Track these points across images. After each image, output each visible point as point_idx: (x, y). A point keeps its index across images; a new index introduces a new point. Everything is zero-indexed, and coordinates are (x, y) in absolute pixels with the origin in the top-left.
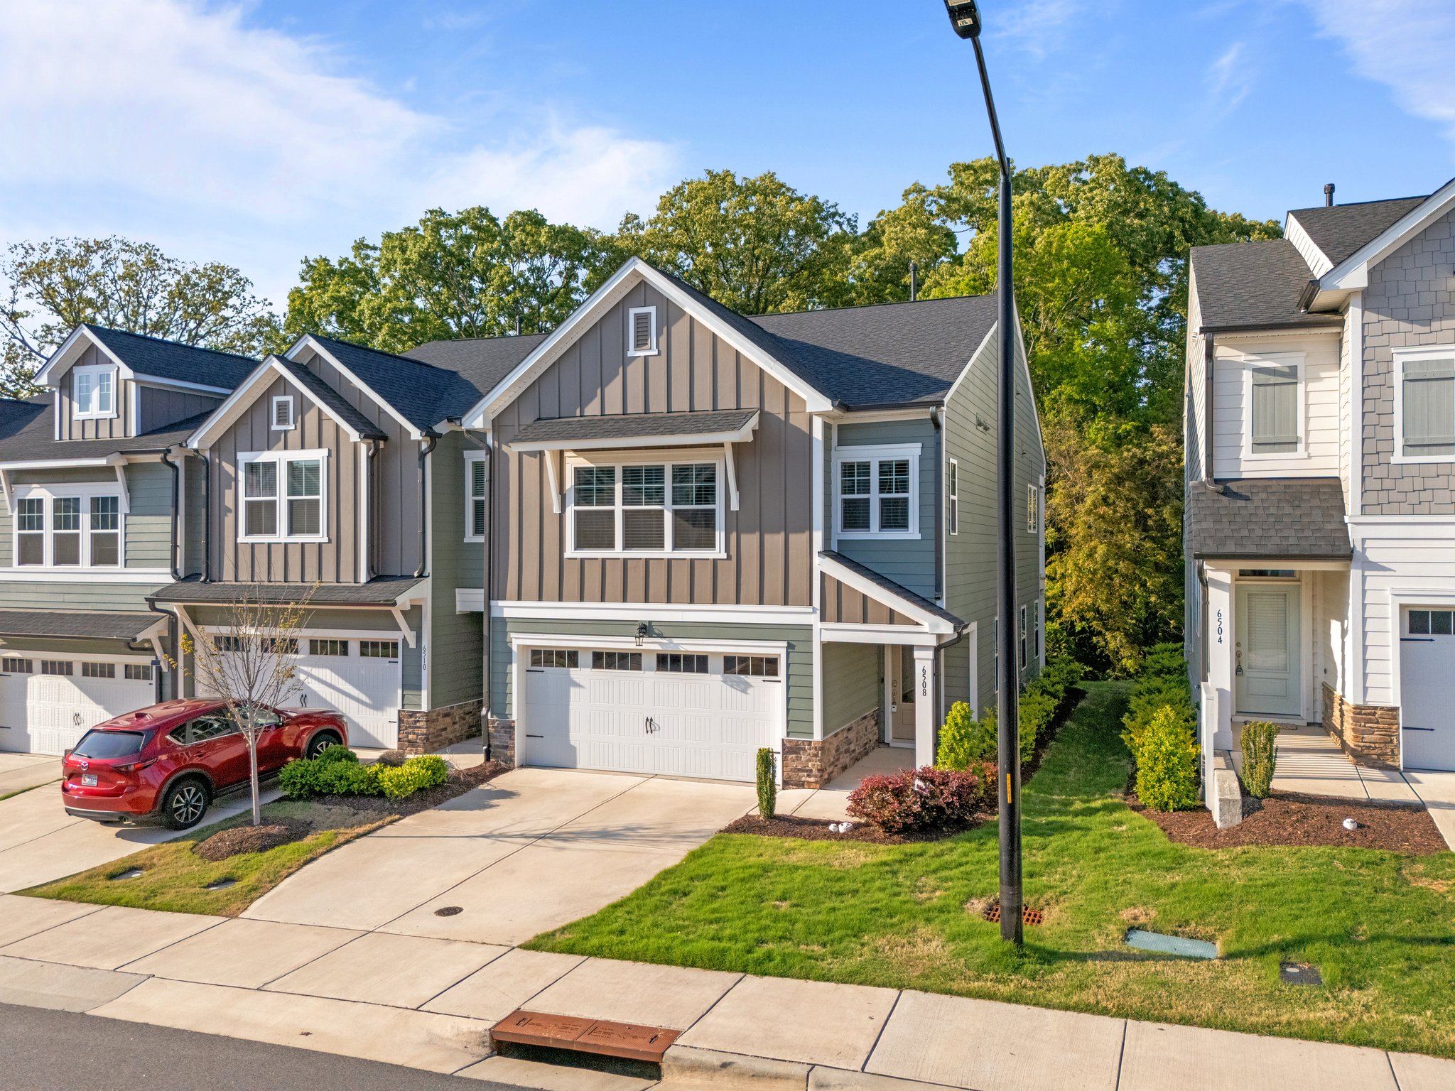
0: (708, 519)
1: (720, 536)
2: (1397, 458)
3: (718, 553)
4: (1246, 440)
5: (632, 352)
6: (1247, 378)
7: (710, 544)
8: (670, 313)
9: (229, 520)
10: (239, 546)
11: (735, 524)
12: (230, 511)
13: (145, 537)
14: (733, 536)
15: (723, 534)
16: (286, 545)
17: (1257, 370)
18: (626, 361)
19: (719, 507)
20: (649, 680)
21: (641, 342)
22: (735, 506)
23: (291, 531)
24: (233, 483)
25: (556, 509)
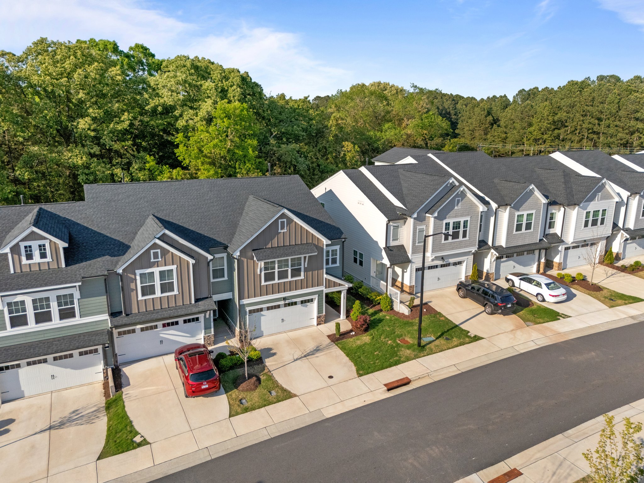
0: (299, 270)
1: (302, 273)
2: (417, 244)
3: (302, 277)
4: (391, 239)
5: (280, 231)
6: (392, 228)
7: (300, 276)
8: (290, 221)
9: (133, 294)
10: (139, 301)
11: (306, 270)
12: (134, 290)
13: (90, 305)
14: (306, 273)
16: (160, 297)
17: (394, 226)
18: (278, 233)
19: (302, 267)
20: (283, 310)
21: (282, 228)
22: (306, 266)
23: (162, 292)
24: (134, 281)
25: (259, 273)
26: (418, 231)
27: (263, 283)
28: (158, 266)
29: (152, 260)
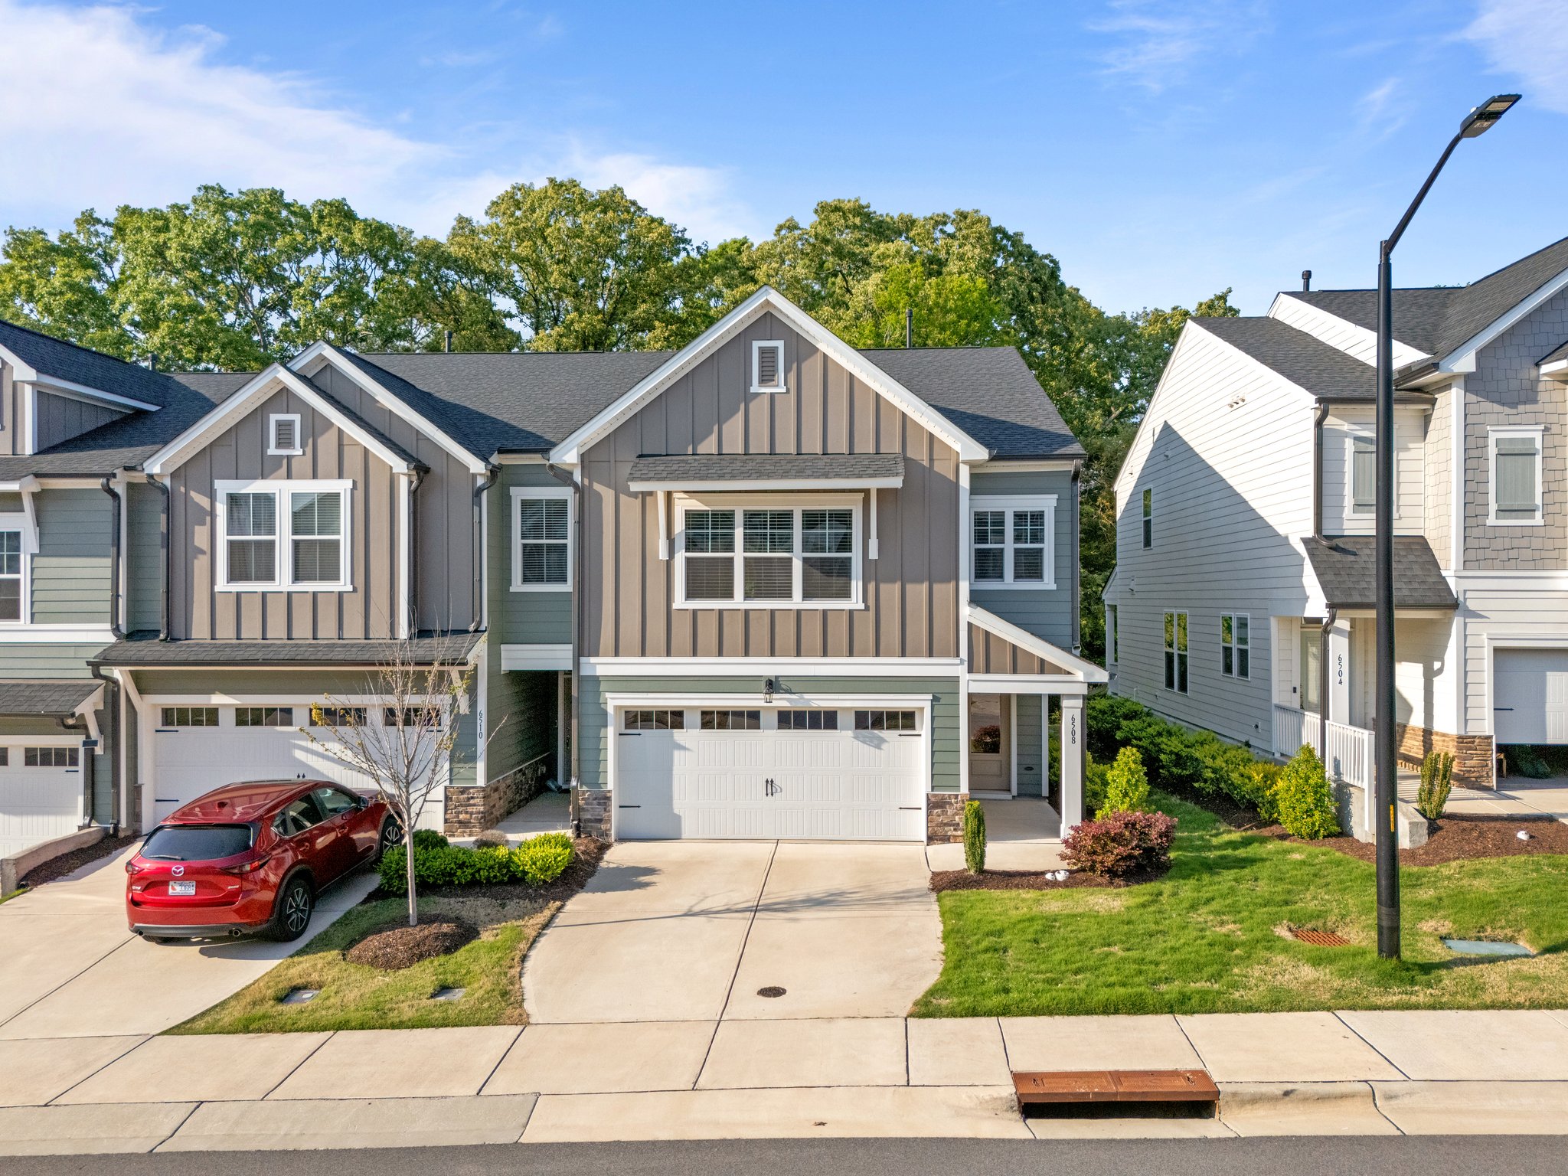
0: (843, 569)
1: (856, 586)
2: (1491, 520)
3: (855, 602)
4: (1349, 501)
5: (755, 388)
6: (1349, 445)
7: (845, 594)
8: (801, 349)
9: (200, 564)
10: (217, 595)
11: (872, 574)
12: (203, 552)
13: (65, 585)
14: (872, 586)
15: (860, 584)
16: (289, 594)
17: (1357, 439)
18: (749, 397)
19: (856, 555)
20: (769, 739)
21: (767, 377)
22: (873, 554)
23: (297, 577)
24: (208, 519)
25: (663, 555)
26: (1492, 451)
27: (680, 601)
28: (289, 476)
29: (272, 450)
